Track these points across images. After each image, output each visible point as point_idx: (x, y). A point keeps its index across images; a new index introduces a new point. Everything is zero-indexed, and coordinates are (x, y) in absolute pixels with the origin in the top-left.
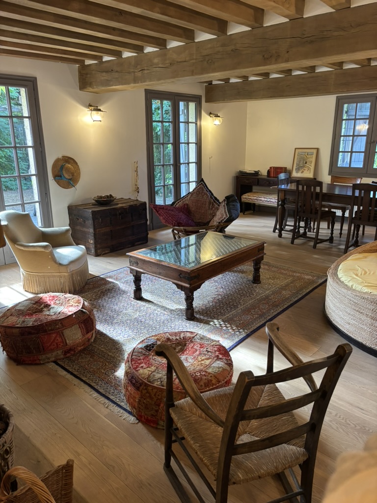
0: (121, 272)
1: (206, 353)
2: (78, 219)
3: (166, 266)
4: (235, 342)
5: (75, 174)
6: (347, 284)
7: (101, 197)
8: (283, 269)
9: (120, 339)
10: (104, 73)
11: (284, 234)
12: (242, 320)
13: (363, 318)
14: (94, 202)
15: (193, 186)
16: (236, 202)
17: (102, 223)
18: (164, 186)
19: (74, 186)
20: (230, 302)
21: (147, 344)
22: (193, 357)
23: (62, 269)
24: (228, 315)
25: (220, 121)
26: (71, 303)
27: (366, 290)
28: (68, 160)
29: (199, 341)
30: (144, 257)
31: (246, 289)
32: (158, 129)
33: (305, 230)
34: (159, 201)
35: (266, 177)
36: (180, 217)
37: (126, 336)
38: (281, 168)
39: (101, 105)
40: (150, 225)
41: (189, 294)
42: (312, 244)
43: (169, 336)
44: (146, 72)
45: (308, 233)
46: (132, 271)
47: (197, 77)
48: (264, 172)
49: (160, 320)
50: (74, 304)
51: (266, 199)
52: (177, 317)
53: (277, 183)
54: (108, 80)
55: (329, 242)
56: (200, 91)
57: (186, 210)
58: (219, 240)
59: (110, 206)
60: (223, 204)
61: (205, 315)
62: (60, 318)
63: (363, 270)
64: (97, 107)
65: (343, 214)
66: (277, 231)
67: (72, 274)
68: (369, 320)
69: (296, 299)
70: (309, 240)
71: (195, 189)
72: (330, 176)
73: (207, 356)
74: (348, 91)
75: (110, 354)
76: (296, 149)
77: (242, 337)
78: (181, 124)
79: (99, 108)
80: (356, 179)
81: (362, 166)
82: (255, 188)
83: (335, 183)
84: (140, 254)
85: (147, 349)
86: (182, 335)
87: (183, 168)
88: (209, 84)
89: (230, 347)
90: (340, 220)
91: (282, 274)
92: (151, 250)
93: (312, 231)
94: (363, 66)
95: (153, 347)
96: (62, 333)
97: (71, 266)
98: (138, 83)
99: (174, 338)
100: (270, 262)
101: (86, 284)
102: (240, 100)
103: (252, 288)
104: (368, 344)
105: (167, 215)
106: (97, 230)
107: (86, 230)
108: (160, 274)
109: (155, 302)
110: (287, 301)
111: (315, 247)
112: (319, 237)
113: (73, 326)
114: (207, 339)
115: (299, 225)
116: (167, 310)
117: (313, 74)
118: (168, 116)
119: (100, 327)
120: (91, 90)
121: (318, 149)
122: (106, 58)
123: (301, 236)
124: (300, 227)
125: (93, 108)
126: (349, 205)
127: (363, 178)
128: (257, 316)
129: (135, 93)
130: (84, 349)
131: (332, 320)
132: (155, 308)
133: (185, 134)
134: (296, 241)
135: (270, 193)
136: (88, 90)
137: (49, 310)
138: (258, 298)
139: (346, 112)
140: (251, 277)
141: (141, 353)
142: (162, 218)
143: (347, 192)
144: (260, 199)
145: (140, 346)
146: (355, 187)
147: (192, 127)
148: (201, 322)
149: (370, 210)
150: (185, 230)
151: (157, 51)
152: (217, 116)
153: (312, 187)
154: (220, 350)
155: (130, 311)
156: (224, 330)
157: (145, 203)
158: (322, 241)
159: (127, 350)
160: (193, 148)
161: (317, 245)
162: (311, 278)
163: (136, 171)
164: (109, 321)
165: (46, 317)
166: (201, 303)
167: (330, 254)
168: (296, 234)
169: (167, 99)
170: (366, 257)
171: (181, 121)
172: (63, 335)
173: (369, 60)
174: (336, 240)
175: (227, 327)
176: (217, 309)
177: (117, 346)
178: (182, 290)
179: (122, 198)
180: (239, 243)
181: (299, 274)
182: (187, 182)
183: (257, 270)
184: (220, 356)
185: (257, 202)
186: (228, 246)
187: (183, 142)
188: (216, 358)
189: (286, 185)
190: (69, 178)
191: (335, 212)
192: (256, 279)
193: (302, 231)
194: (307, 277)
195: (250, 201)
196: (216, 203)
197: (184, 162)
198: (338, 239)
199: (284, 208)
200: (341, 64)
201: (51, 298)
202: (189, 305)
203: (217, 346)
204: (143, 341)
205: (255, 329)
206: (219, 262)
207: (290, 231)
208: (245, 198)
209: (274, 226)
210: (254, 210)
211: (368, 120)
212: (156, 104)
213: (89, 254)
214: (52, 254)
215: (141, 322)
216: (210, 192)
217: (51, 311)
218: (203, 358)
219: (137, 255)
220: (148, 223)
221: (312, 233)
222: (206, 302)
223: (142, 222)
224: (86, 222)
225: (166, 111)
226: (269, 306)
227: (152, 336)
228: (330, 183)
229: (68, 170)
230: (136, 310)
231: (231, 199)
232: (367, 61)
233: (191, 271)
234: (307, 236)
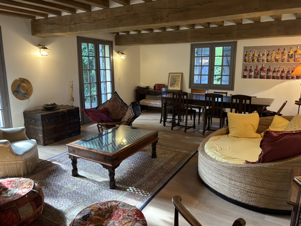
0: (62, 157)
1: (128, 217)
2: (31, 121)
3: (95, 152)
4: (145, 202)
5: (29, 90)
6: (212, 157)
7: (48, 105)
8: (169, 147)
9: (63, 209)
10: (49, 25)
11: (167, 124)
12: (147, 186)
13: (224, 179)
14: (43, 108)
15: (109, 96)
16: (138, 106)
17: (48, 122)
18: (91, 96)
19: (28, 98)
20: (139, 173)
21: (84, 215)
22: (118, 222)
23: (18, 158)
24: (138, 183)
25: (124, 56)
26: (25, 185)
27: (224, 161)
28: (23, 80)
29: (122, 208)
30: (78, 146)
31: (148, 162)
32: (85, 61)
33: (179, 121)
34: (88, 106)
35: (153, 90)
36: (102, 116)
37: (67, 206)
38: (162, 85)
39: (47, 45)
40: (81, 121)
41: (111, 171)
42: (184, 129)
43: (100, 207)
44: (78, 25)
45: (180, 123)
46: (70, 157)
47: (111, 29)
48: (152, 87)
49: (92, 191)
50: (27, 186)
51: (154, 103)
52: (103, 187)
53: (161, 93)
54: (51, 29)
55: (193, 128)
56: (111, 38)
57: (106, 111)
58: (129, 131)
59: (54, 111)
60: (130, 107)
61: (123, 184)
62: (15, 199)
63: (220, 147)
64: (44, 46)
65: (200, 111)
66: (162, 122)
67: (26, 162)
68: (228, 181)
69: (180, 167)
70: (181, 127)
71: (111, 98)
72: (190, 89)
73: (128, 220)
74: (198, 41)
75: (55, 222)
76: (169, 73)
77: (149, 198)
78: (100, 58)
79: (45, 47)
80: (205, 91)
81: (207, 83)
82: (147, 97)
83: (193, 93)
84: (76, 144)
85: (84, 220)
86: (109, 205)
87: (102, 85)
88: (117, 35)
89: (142, 207)
90: (198, 115)
91: (169, 150)
92: (83, 140)
93: (182, 121)
94: (206, 27)
95: (88, 217)
96: (17, 211)
97: (25, 155)
98: (72, 32)
99: (104, 207)
100: (161, 143)
101: (37, 167)
102: (137, 45)
103: (152, 161)
104: (228, 195)
105: (93, 116)
106: (45, 128)
107: (36, 127)
108: (90, 158)
109: (87, 177)
110: (175, 169)
111: (185, 131)
112: (188, 125)
113: (25, 204)
114: (127, 206)
115: (175, 118)
116: (96, 183)
117: (178, 31)
118: (91, 53)
119: (47, 201)
120: (40, 35)
121: (182, 74)
122: (51, 16)
123: (177, 125)
124: (175, 119)
125: (41, 47)
126: (203, 106)
127: (209, 90)
128: (157, 181)
129: (71, 38)
130: (35, 220)
131: (204, 181)
132: (88, 181)
133: (103, 64)
134: (175, 128)
135: (156, 99)
136: (37, 35)
137: (7, 193)
138: (156, 168)
139: (197, 53)
140: (150, 154)
141: (80, 223)
142: (90, 117)
143: (200, 98)
144: (151, 103)
145: (78, 217)
146: (207, 95)
147: (107, 60)
148: (120, 190)
149: (216, 108)
150: (106, 125)
151: (85, 12)
152: (123, 54)
153: (182, 96)
154: (137, 213)
155: (69, 185)
156: (137, 194)
157: (78, 108)
158: (190, 127)
159: (68, 218)
160: (108, 73)
161: (187, 130)
162: (186, 152)
163: (72, 87)
164: (54, 195)
165: (4, 199)
166: (119, 175)
167: (194, 136)
168: (174, 124)
169: (90, 43)
170: (219, 139)
171: (100, 56)
172: (18, 213)
173: (209, 23)
174: (197, 127)
175: (138, 192)
176: (131, 179)
177: (61, 215)
178: (106, 169)
179: (62, 105)
180: (142, 133)
181: (179, 150)
182: (105, 93)
183: (154, 149)
184: (138, 219)
185: (149, 105)
186: (136, 135)
187: (102, 69)
188: (135, 221)
189: (166, 95)
190: (24, 93)
191: (195, 110)
192: (154, 155)
193: (177, 121)
194: (184, 152)
195: (145, 104)
196: (125, 106)
197: (103, 81)
198: (198, 126)
199: (166, 108)
200: (194, 25)
201: (8, 183)
202: (112, 178)
203: (135, 211)
204: (80, 212)
205: (158, 191)
206: (131, 147)
207: (170, 122)
208: (142, 102)
209: (160, 119)
210: (147, 110)
211: (209, 57)
212: (84, 45)
213: (39, 144)
214: (10, 148)
215: (78, 193)
216: (121, 99)
217: (9, 193)
218: (126, 221)
219: (74, 145)
220: (80, 120)
221: (182, 123)
222: (123, 174)
223: (76, 121)
224: (37, 123)
225: (90, 50)
226: (164, 173)
227: (88, 208)
228: (190, 93)
229: (24, 88)
230: (74, 185)
231: (135, 104)
232: (207, 24)
233: (113, 155)
234: (180, 124)
